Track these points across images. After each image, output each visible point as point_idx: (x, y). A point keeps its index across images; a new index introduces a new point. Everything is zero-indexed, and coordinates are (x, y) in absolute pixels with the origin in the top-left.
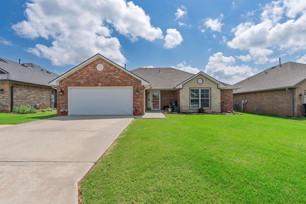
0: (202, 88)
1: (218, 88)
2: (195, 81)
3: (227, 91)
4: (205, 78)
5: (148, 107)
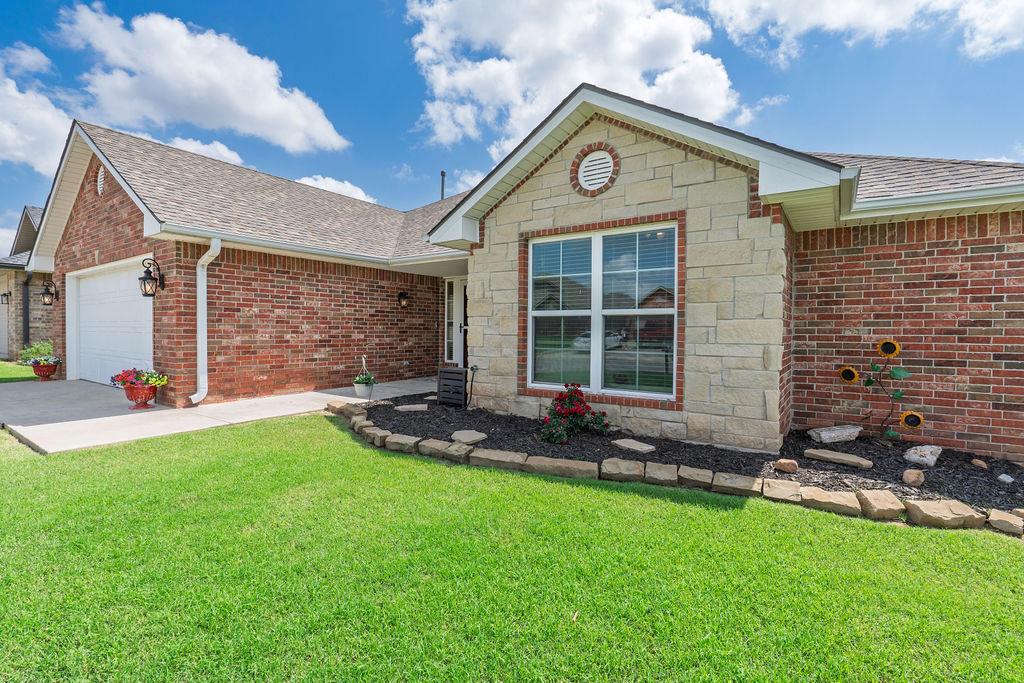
0: (614, 224)
1: (758, 208)
2: (556, 176)
3: (957, 239)
4: (630, 136)
5: (446, 361)
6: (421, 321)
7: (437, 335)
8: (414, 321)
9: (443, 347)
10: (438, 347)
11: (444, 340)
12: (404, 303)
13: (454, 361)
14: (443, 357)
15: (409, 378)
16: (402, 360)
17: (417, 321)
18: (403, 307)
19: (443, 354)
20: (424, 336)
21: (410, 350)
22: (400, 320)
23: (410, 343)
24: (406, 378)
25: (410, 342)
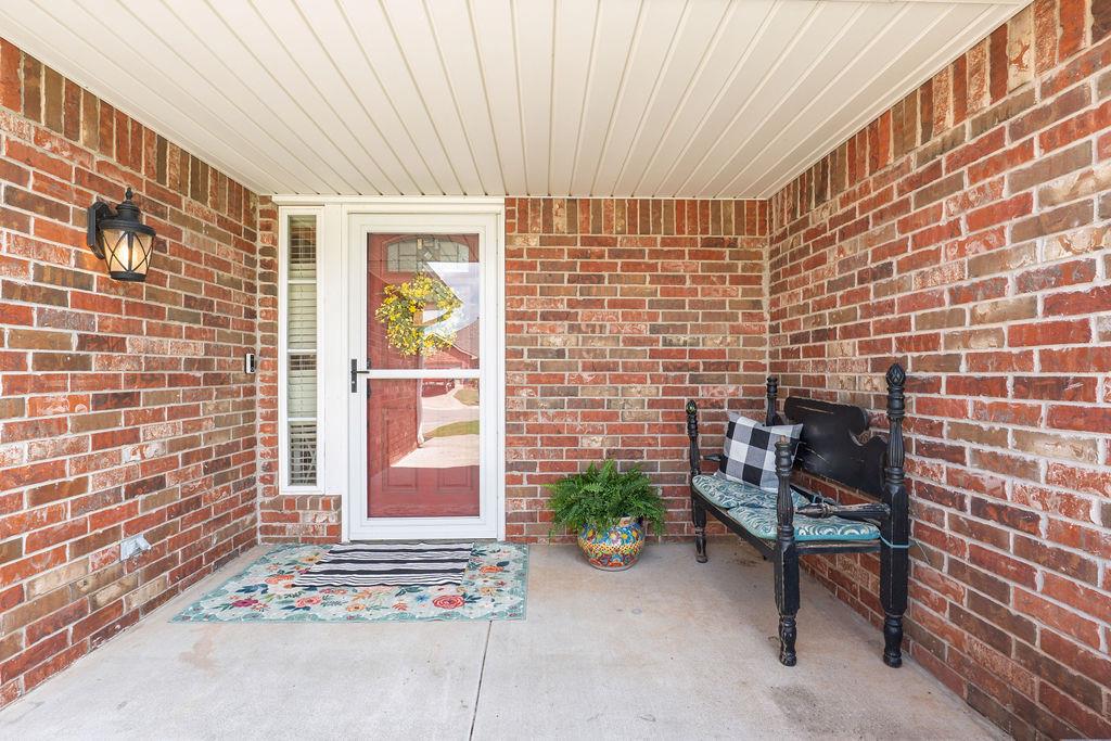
5: (285, 488)
6: (197, 349)
7: (251, 402)
8: (169, 348)
9: (272, 442)
10: (251, 443)
11: (274, 416)
12: (126, 254)
13: (324, 486)
14: (270, 480)
15: (150, 606)
16: (113, 535)
17: (178, 349)
18: (126, 277)
19: (271, 467)
20: (208, 408)
21: (148, 483)
22: (99, 343)
23: (153, 450)
24: (131, 619)
25: (155, 441)
